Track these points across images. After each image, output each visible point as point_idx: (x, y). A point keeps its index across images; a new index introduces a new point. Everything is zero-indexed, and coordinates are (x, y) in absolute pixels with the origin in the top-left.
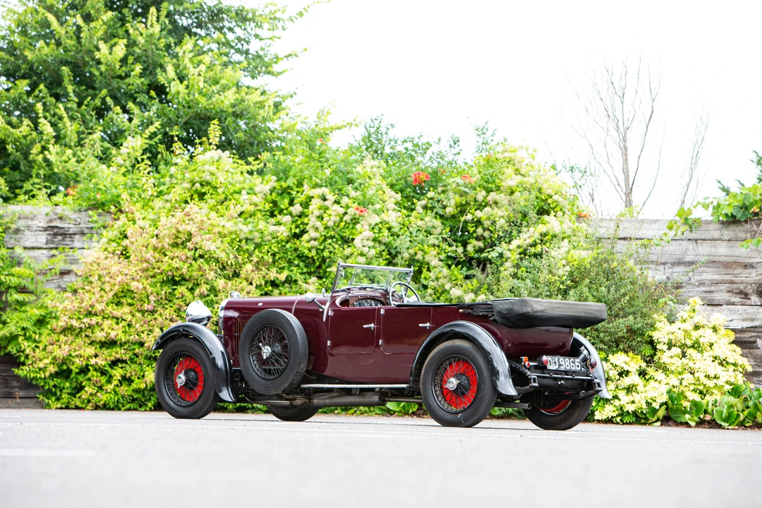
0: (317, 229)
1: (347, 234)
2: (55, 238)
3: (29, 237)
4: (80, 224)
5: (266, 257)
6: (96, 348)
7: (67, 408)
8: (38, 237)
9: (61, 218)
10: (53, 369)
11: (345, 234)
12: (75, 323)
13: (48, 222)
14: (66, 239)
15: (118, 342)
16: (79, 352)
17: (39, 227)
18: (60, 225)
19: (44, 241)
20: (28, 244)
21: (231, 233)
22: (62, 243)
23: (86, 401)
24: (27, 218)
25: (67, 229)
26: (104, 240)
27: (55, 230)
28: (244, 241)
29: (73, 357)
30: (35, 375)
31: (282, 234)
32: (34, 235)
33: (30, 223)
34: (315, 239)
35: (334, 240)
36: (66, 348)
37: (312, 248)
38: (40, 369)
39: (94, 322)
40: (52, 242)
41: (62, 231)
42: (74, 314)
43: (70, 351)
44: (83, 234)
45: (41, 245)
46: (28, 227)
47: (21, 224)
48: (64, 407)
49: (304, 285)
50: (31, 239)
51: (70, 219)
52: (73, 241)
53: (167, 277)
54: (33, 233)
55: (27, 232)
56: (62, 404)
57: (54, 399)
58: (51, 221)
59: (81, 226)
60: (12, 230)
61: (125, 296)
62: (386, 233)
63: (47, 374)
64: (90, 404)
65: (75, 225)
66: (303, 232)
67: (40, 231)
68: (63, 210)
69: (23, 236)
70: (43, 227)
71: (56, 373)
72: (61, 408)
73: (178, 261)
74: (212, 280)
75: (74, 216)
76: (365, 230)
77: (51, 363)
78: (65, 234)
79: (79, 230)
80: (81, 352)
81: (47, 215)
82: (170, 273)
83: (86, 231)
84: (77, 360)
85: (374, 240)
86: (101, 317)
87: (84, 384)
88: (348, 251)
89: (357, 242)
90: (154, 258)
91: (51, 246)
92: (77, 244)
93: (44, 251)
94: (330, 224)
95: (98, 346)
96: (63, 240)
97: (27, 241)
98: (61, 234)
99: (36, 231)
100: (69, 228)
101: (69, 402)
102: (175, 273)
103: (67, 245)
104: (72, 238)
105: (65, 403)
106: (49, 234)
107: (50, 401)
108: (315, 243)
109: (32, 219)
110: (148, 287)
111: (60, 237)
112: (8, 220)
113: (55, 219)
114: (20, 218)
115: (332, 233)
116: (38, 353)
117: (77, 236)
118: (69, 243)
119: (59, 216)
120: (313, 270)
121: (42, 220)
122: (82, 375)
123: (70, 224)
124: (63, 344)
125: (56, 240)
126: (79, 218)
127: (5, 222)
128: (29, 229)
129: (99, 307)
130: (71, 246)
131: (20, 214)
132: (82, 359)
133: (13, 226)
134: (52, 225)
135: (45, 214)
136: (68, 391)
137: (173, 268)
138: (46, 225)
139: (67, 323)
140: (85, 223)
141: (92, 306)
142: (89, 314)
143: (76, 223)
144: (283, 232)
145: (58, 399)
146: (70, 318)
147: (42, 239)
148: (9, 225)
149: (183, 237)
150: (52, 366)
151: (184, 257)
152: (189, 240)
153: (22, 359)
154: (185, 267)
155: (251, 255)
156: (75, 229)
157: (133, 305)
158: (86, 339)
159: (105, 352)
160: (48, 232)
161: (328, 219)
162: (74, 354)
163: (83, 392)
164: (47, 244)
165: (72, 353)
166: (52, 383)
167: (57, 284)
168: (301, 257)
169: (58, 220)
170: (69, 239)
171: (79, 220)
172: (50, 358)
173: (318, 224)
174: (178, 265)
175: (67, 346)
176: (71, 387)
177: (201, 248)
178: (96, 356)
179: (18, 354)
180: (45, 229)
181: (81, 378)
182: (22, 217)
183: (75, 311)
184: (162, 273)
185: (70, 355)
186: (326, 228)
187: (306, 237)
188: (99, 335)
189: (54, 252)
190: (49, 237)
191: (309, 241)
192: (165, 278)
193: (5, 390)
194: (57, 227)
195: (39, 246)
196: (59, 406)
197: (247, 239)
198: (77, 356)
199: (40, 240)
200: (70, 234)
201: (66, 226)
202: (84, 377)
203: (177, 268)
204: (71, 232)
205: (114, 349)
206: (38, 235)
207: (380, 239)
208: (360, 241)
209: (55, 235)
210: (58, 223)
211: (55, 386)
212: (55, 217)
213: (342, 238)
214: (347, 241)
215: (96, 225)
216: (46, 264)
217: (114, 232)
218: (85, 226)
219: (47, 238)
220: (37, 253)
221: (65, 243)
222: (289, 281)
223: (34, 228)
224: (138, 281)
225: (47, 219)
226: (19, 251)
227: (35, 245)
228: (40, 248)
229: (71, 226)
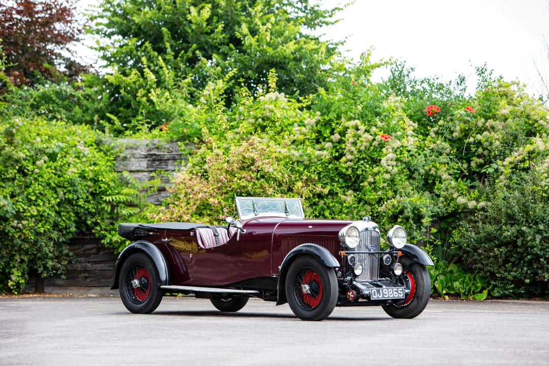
0: (352, 153)
2: (154, 163)
3: (135, 162)
4: (172, 152)
5: (313, 176)
8: (141, 163)
9: (157, 148)
11: (374, 156)
13: (148, 151)
14: (162, 164)
17: (141, 155)
18: (157, 153)
19: (146, 166)
20: (133, 168)
21: (285, 157)
22: (159, 167)
24: (132, 148)
25: (162, 156)
26: (190, 165)
27: (154, 157)
28: (296, 163)
31: (325, 157)
32: (138, 161)
33: (135, 152)
34: (351, 161)
35: (366, 160)
37: (349, 167)
40: (152, 166)
41: (159, 158)
44: (174, 159)
45: (143, 169)
46: (133, 155)
47: (127, 153)
49: (343, 197)
50: (135, 164)
51: (164, 148)
52: (167, 165)
53: (237, 194)
54: (137, 160)
55: (132, 159)
58: (150, 150)
59: (173, 153)
60: (121, 157)
61: (205, 208)
62: (406, 154)
64: (180, 294)
65: (169, 152)
66: (342, 155)
67: (142, 158)
68: (159, 142)
69: (129, 162)
70: (144, 155)
73: (244, 181)
74: (271, 195)
75: (168, 146)
76: (390, 152)
78: (161, 160)
79: (172, 156)
81: (147, 145)
82: (238, 190)
83: (177, 157)
85: (397, 160)
88: (376, 170)
89: (383, 162)
90: (226, 179)
91: (151, 169)
92: (170, 167)
93: (146, 174)
94: (362, 148)
96: (160, 164)
97: (132, 166)
98: (158, 160)
99: (139, 158)
100: (164, 155)
102: (243, 191)
103: (163, 168)
104: (166, 163)
108: (351, 164)
109: (136, 149)
110: (222, 201)
111: (157, 163)
112: (117, 150)
113: (153, 149)
114: (126, 149)
115: (364, 155)
117: (170, 161)
118: (164, 167)
119: (157, 146)
120: (350, 184)
121: (143, 150)
123: (164, 152)
126: (171, 147)
127: (115, 151)
128: (133, 157)
129: (184, 218)
130: (166, 169)
131: (127, 146)
133: (122, 155)
134: (151, 153)
135: (145, 144)
137: (241, 186)
138: (147, 154)
140: (176, 151)
141: (179, 217)
144: (326, 155)
147: (144, 164)
148: (118, 154)
149: (249, 162)
151: (249, 178)
152: (252, 164)
154: (250, 185)
155: (301, 174)
156: (168, 156)
157: (212, 215)
160: (148, 159)
161: (360, 144)
164: (147, 168)
167: (156, 198)
168: (341, 175)
169: (156, 150)
170: (164, 164)
171: (171, 149)
173: (353, 149)
174: (244, 184)
177: (262, 170)
180: (146, 157)
183: (168, 221)
184: (232, 191)
186: (359, 151)
187: (344, 159)
189: (153, 174)
190: (149, 163)
191: (346, 162)
194: (155, 155)
197: (298, 162)
199: (142, 165)
200: (165, 160)
201: (162, 153)
203: (244, 187)
204: (166, 158)
206: (141, 161)
207: (402, 159)
208: (385, 162)
209: (154, 160)
210: (155, 152)
212: (153, 147)
213: (372, 159)
214: (376, 162)
215: (184, 153)
216: (147, 184)
217: (198, 158)
218: (176, 153)
219: (148, 163)
220: (140, 175)
221: (161, 167)
222: (332, 193)
223: (138, 156)
224: (214, 197)
225: (147, 149)
226: (126, 174)
227: (139, 168)
228: (142, 171)
229: (166, 153)
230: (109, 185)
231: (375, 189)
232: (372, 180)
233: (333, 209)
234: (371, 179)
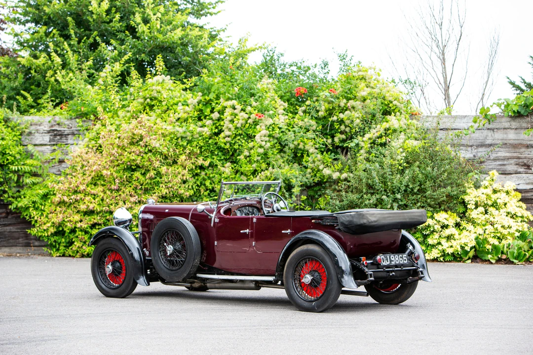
0: (230, 129)
1: (250, 132)
2: (55, 138)
3: (38, 137)
4: (71, 128)
5: (195, 150)
6: (81, 215)
7: (64, 256)
8: (44, 137)
9: (58, 124)
10: (52, 230)
11: (249, 133)
12: (66, 199)
13: (50, 127)
14: (63, 138)
15: (95, 212)
16: (69, 219)
17: (44, 130)
18: (58, 129)
19: (48, 140)
20: (37, 142)
21: (170, 134)
22: (60, 141)
23: (75, 252)
24: (36, 125)
25: (63, 131)
26: (87, 139)
27: (55, 132)
28: (180, 139)
29: (66, 222)
30: (41, 234)
31: (206, 133)
32: (41, 136)
33: (38, 127)
34: (229, 136)
35: (242, 136)
36: (61, 216)
37: (227, 142)
38: (45, 230)
39: (78, 198)
40: (54, 140)
41: (60, 133)
42: (66, 193)
43: (63, 218)
44: (73, 134)
45: (46, 143)
46: (37, 131)
47: (33, 129)
48: (61, 255)
49: (222, 169)
50: (39, 139)
51: (65, 124)
52: (67, 139)
53: (127, 166)
54: (41, 135)
55: (36, 134)
56: (60, 253)
57: (54, 250)
58: (52, 126)
59: (72, 129)
60: (26, 133)
61: (99, 179)
62: (277, 131)
63: (49, 233)
64: (78, 254)
65: (68, 128)
66: (221, 131)
67: (45, 133)
68: (60, 119)
69: (34, 137)
70: (47, 131)
71: (55, 232)
72: (60, 256)
73: (134, 155)
74: (158, 167)
75: (67, 123)
76: (263, 129)
77: (51, 226)
78: (62, 135)
79: (71, 131)
80: (71, 218)
82: (129, 163)
83: (76, 132)
84: (68, 224)
85: (270, 136)
86: (83, 194)
87: (73, 240)
88: (251, 145)
89: (257, 138)
90: (117, 153)
91: (53, 143)
92: (70, 142)
93: (49, 147)
94: (239, 125)
95: (82, 214)
96: (61, 139)
97: (36, 140)
98: (59, 135)
99: (43, 133)
100: (65, 131)
101: (64, 253)
102: (132, 164)
103: (63, 142)
104: (67, 137)
105: (61, 253)
106: (51, 135)
107: (52, 252)
108: (229, 139)
109: (40, 125)
110: (114, 173)
111: (58, 137)
112: (23, 126)
113: (55, 125)
114: (31, 125)
115: (240, 132)
116: (44, 219)
117: (70, 136)
118: (65, 141)
119: (58, 122)
120: (228, 157)
121: (46, 126)
122: (73, 234)
123: (64, 128)
124: (59, 213)
125: (56, 139)
126: (70, 123)
127: (21, 127)
128: (38, 132)
129: (82, 188)
130: (66, 143)
131: (31, 122)
132: (71, 223)
133: (27, 131)
134: (53, 129)
135: (48, 121)
136: (64, 245)
137: (131, 160)
138: (49, 129)
139: (61, 198)
140: (75, 127)
141: (77, 187)
142: (76, 192)
143: (69, 127)
144: (206, 131)
145: (58, 250)
146: (63, 195)
147: (47, 138)
148: (24, 130)
149: (138, 138)
150: (52, 228)
151: (138, 152)
152: (141, 140)
153: (33, 223)
154: (139, 159)
155: (185, 148)
156: (68, 131)
157: (105, 185)
158: (74, 209)
159: (87, 218)
161: (237, 122)
162: (66, 220)
163: (73, 245)
164: (50, 142)
165: (65, 219)
166: (53, 239)
167: (57, 169)
168: (220, 149)
169: (57, 126)
170: (65, 138)
171: (71, 125)
172: (50, 223)
173: (231, 126)
174: (133, 158)
175: (61, 214)
176: (65, 242)
177: (150, 145)
178: (81, 221)
179: (30, 220)
180: (49, 132)
181: (71, 236)
182: (33, 124)
183: (66, 190)
184: (123, 164)
185: (64, 221)
186: (236, 128)
187: (222, 135)
188: (83, 207)
189: (55, 147)
191: (224, 138)
192: (126, 167)
193: (26, 241)
194: (57, 130)
195: (45, 144)
196: (58, 255)
197: (182, 138)
198: (68, 221)
199: (45, 140)
200: (65, 135)
201: (62, 129)
202: (73, 235)
203: (134, 160)
204: (66, 133)
205: (93, 217)
206: (44, 136)
207: (274, 135)
208: (259, 138)
209: (55, 135)
210: (56, 128)
211: (55, 241)
212: (55, 123)
213: (247, 135)
214: (251, 137)
215: (81, 129)
216: (49, 156)
217: (93, 134)
218: (75, 129)
219: (50, 138)
220: (44, 148)
221: (62, 141)
222: (212, 165)
223: (42, 131)
224: (107, 169)
225: (49, 125)
226: (30, 147)
227: (42, 142)
228: (45, 145)
229: (66, 129)
230: (15, 157)
231: (250, 162)
232: (248, 154)
233: (213, 179)
234: (246, 153)
